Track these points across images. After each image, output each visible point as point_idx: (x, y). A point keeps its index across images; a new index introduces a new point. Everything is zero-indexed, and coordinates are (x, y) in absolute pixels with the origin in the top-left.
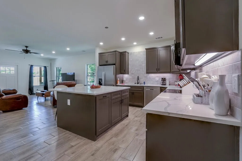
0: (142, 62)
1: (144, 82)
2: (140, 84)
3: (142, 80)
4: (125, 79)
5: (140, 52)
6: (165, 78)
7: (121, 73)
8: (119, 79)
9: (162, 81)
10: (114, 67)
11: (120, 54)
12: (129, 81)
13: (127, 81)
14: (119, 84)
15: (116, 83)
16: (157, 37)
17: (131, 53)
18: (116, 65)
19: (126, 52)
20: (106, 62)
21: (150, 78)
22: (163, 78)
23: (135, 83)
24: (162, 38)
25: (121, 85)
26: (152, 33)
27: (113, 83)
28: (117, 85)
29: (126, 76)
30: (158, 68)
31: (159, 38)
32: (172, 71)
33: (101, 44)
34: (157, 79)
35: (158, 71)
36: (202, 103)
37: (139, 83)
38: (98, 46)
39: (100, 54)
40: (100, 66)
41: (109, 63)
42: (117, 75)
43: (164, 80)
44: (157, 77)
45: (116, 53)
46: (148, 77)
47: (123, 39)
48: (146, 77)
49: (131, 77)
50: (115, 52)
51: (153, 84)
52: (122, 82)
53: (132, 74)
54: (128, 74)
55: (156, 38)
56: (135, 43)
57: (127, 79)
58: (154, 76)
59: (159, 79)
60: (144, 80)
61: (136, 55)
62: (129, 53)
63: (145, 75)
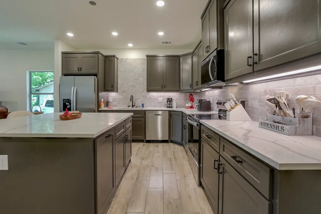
0: (139, 75)
1: (143, 104)
2: (136, 107)
3: (139, 101)
4: (111, 100)
5: (136, 59)
6: (172, 99)
7: (106, 90)
8: (102, 100)
9: (168, 103)
10: (95, 79)
11: (105, 59)
12: (118, 104)
13: (114, 103)
14: (103, 108)
15: (99, 105)
16: (164, 41)
17: (122, 59)
18: (99, 76)
19: (114, 56)
20: (79, 70)
21: (150, 99)
22: (170, 99)
23: (129, 106)
24: (170, 43)
25: (106, 109)
26: (161, 34)
27: (94, 106)
28: (100, 109)
29: (112, 95)
30: (164, 85)
31: (166, 43)
32: (181, 89)
33: (70, 35)
34: (160, 99)
35: (163, 89)
36: (296, 133)
37: (134, 106)
38: (62, 38)
39: (64, 53)
40: (65, 75)
41: (83, 72)
42: (100, 93)
43: (170, 100)
44: (160, 97)
45: (98, 56)
46: (148, 96)
47: (115, 34)
48: (145, 97)
49: (121, 97)
50: (97, 54)
51: (155, 106)
52: (107, 104)
53: (123, 92)
54: (117, 92)
55: (163, 43)
56: (130, 45)
57: (114, 100)
58: (156, 96)
59: (163, 100)
60: (142, 102)
61: (129, 62)
62: (118, 59)
63: (144, 94)
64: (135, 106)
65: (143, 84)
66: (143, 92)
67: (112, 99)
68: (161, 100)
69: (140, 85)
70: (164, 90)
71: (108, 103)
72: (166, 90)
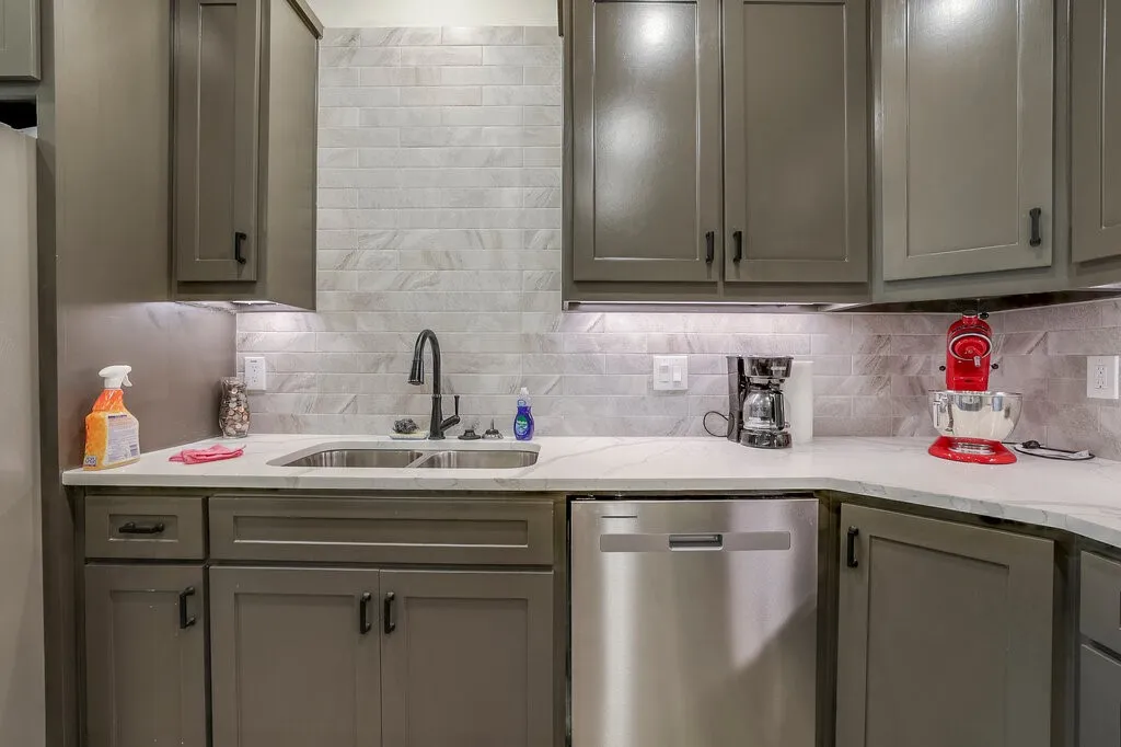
0: (488, 162)
1: (524, 413)
2: (469, 435)
3: (490, 380)
4: (255, 372)
12: (321, 402)
13: (286, 402)
17: (353, 36)
23: (404, 428)
29: (269, 336)
34: (673, 369)
35: (717, 270)
37: (454, 421)
44: (672, 347)
46: (567, 343)
48: (540, 345)
49: (342, 346)
52: (216, 407)
53: (362, 302)
54: (309, 304)
57: (284, 375)
58: (635, 337)
59: (693, 372)
60: (513, 389)
61: (413, 63)
62: (317, 35)
63: (533, 322)
64: (460, 428)
65: (528, 236)
66: (526, 304)
67: (271, 368)
68: (677, 377)
69: (498, 245)
70: (731, 277)
71: (228, 397)
72: (745, 277)
